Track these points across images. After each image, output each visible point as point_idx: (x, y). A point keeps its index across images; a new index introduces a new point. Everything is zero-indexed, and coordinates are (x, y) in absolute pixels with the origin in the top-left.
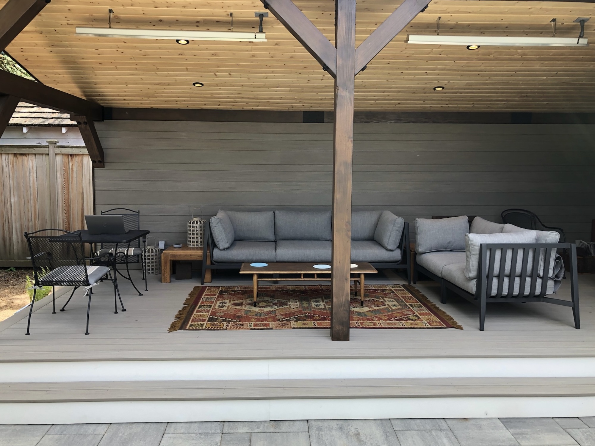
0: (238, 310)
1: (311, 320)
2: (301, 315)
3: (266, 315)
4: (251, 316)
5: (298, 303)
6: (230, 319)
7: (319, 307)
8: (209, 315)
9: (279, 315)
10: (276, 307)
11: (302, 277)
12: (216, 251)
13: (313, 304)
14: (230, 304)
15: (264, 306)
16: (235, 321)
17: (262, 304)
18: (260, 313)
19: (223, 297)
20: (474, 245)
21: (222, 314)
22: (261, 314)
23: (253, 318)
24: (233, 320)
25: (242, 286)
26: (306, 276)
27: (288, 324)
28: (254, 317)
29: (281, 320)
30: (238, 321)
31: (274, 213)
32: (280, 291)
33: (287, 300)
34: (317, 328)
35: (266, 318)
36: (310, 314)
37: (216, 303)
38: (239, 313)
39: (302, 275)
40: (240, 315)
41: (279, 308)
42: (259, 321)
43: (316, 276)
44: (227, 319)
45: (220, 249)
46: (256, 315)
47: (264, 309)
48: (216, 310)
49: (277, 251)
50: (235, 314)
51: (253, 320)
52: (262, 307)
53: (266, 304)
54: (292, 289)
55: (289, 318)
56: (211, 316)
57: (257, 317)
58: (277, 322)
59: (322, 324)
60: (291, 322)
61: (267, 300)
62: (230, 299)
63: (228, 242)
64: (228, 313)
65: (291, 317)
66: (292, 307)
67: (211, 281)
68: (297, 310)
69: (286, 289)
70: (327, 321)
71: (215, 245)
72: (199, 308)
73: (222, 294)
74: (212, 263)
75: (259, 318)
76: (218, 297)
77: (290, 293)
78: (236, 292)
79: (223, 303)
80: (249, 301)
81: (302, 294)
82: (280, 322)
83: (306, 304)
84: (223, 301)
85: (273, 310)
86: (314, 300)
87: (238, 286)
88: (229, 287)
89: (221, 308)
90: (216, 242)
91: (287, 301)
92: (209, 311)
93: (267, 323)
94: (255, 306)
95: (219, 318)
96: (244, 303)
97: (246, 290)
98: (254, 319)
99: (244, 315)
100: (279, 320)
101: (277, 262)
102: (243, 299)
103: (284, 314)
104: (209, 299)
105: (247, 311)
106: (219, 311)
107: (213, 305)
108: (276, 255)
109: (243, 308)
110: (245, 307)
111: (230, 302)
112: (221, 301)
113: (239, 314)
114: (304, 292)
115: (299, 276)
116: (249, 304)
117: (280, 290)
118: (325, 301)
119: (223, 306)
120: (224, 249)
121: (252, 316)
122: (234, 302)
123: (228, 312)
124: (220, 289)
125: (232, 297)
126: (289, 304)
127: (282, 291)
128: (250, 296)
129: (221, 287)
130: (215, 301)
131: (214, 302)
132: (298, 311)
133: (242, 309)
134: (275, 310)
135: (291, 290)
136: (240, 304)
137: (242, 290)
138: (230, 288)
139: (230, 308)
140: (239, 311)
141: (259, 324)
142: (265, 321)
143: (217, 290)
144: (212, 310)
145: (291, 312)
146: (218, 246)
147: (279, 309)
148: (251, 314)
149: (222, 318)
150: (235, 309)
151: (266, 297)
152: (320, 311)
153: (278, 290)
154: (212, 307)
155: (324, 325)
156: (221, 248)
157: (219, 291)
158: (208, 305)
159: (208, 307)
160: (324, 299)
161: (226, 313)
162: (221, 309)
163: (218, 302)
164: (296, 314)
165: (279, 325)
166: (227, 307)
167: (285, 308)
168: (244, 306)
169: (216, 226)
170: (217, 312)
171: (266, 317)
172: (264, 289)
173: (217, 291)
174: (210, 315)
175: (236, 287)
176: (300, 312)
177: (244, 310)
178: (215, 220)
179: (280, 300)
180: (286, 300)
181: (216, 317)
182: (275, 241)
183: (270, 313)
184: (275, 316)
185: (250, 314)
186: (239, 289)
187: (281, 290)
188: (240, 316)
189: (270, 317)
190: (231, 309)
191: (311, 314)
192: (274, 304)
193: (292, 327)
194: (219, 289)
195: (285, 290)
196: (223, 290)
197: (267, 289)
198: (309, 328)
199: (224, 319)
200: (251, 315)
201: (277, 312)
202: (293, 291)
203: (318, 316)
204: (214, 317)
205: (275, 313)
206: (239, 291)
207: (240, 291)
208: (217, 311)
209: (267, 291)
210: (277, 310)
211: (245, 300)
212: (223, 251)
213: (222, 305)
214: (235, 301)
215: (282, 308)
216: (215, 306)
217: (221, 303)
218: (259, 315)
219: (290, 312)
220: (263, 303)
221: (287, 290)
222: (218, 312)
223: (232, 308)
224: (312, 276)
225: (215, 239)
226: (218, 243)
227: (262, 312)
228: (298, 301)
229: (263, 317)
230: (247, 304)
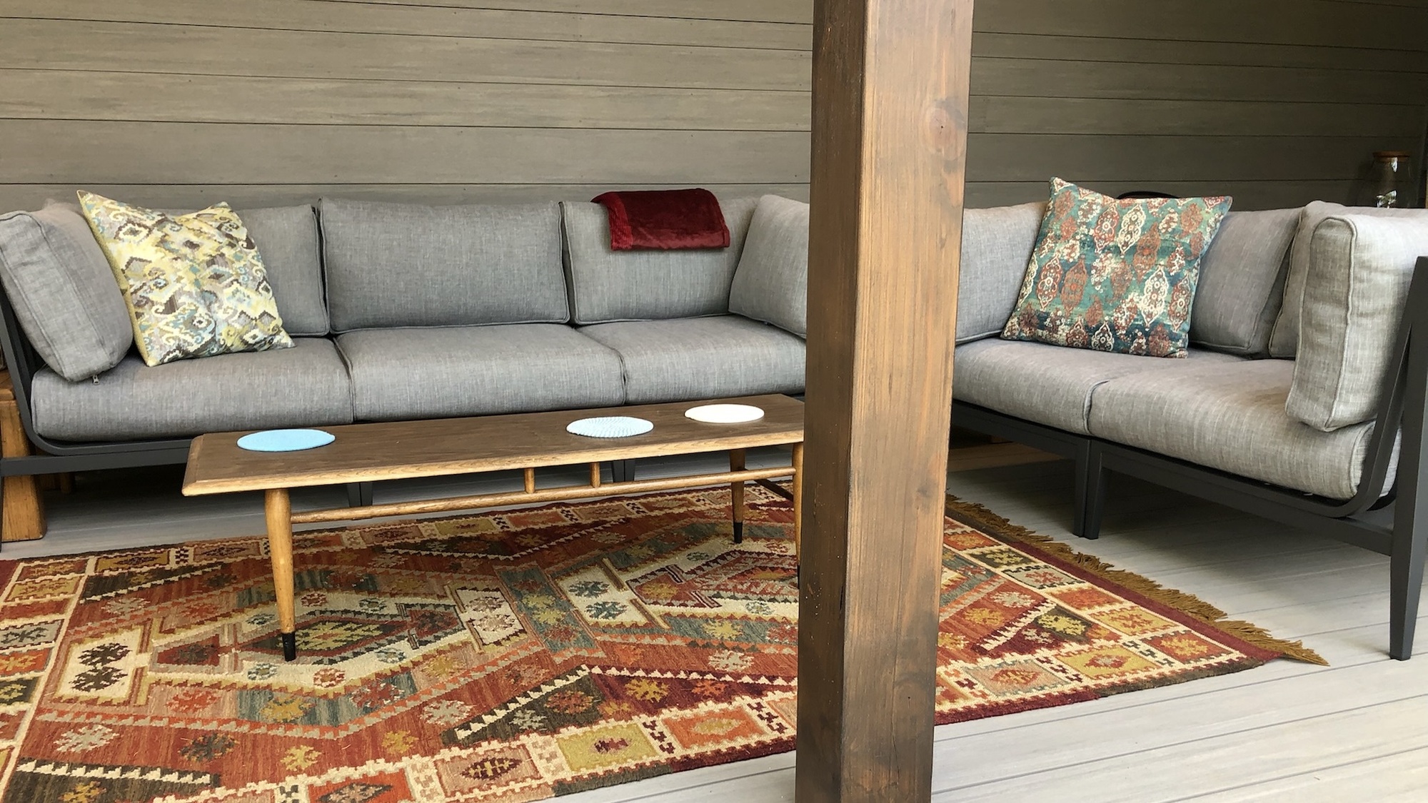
0: (198, 697)
1: (625, 707)
2: (559, 683)
3: (367, 711)
4: (280, 732)
5: (505, 609)
6: (154, 775)
7: (620, 619)
8: (15, 753)
9: (439, 699)
10: (404, 646)
11: (531, 486)
12: (43, 387)
13: (582, 603)
14: (144, 660)
15: (339, 650)
16: (188, 779)
17: (325, 637)
18: (325, 696)
19: (106, 616)
20: (1376, 270)
21: (97, 738)
22: (333, 703)
23: (298, 742)
24: (173, 778)
25: (200, 544)
26: (545, 475)
27: (515, 763)
28: (296, 733)
29: (462, 734)
30: (206, 779)
31: (316, 212)
32: (396, 553)
33: (445, 596)
34: (687, 764)
35: (372, 730)
36: (597, 670)
37: (63, 659)
38: (207, 712)
39: (530, 473)
40: (213, 726)
41: (424, 650)
42: (338, 764)
43: (596, 476)
44: (134, 775)
45: (64, 379)
46: (311, 717)
47: (341, 666)
48: (61, 714)
49: (355, 372)
50: (181, 725)
51: (299, 753)
52: (332, 655)
53: (342, 633)
54: (446, 537)
55: (501, 714)
56: (28, 767)
57: (315, 734)
58: (445, 754)
59: (698, 729)
60: (523, 738)
61: (346, 611)
62: (146, 623)
63: (102, 343)
64: (141, 723)
65: (512, 706)
66: (489, 637)
67: (44, 531)
68: (523, 654)
69: (418, 540)
70: (711, 706)
71: (34, 362)
73: (98, 598)
74: (32, 449)
75: (329, 736)
76: (75, 621)
77: (445, 555)
78: (175, 579)
79: (107, 653)
80: (248, 626)
81: (502, 558)
82: (464, 753)
83: (549, 606)
84: (107, 641)
85: (392, 666)
86: (574, 580)
87: (181, 545)
88: (136, 556)
89: (93, 693)
90: (40, 346)
91: (447, 602)
92: (17, 726)
93: (391, 768)
94: (290, 654)
95: (79, 772)
96: (225, 640)
97: (224, 565)
98: (305, 749)
99: (239, 724)
100: (449, 739)
101: (357, 421)
102: (215, 619)
103: (461, 688)
104: (23, 636)
105: (252, 696)
106: (81, 719)
107: (44, 676)
108: (352, 394)
109: (223, 673)
110: (236, 667)
111: (144, 645)
112: (94, 645)
113: (203, 722)
114: (507, 544)
115: (515, 478)
116: (257, 645)
117: (389, 547)
118: (624, 578)
119: (105, 678)
120: (88, 378)
121: (289, 724)
122: (170, 639)
123: (137, 718)
124: (90, 571)
125: (154, 608)
126: (465, 617)
127: (401, 552)
128: (250, 592)
129: (92, 561)
130: (55, 646)
131: (54, 653)
132: (528, 660)
133: (217, 686)
134: (405, 670)
135: (442, 542)
136: (205, 653)
137: (204, 563)
138: (139, 561)
139: (151, 688)
140: (202, 702)
141: (343, 785)
142: (376, 757)
143: (72, 575)
144: (39, 711)
145: (495, 669)
146: (50, 361)
147: (426, 657)
148: (279, 714)
149: (98, 773)
150: (178, 691)
151: (334, 589)
152: (632, 639)
153: (379, 550)
154: (37, 695)
155: (716, 739)
156: (69, 371)
157: (82, 582)
158: (18, 676)
159: (15, 695)
160: (615, 572)
161: (128, 722)
162: (93, 702)
163: (77, 651)
164: (528, 675)
165: (466, 774)
166: (127, 681)
167: (453, 647)
168: (225, 658)
169: (25, 264)
170: (68, 726)
171: (370, 720)
172: (315, 550)
173: (72, 583)
174: (21, 760)
175: (173, 552)
176: (539, 660)
177: (233, 686)
178: (17, 230)
179: (407, 600)
180: (440, 597)
181: (62, 771)
182: (331, 336)
183: (386, 694)
184: (420, 709)
185: (269, 714)
186: (191, 561)
187: (399, 546)
188: (215, 733)
189: (392, 724)
190: (156, 689)
191: (604, 669)
192: (390, 629)
193: (549, 779)
194: (81, 568)
195: (415, 546)
196: (107, 573)
197: (330, 549)
198: (642, 773)
199: (114, 774)
200: (276, 724)
201: (418, 676)
202: (454, 543)
203: (641, 673)
204: (46, 769)
205: (413, 687)
206: (191, 569)
207: (199, 573)
208: (67, 718)
209: (331, 558)
210: (415, 664)
211: (226, 621)
212: (82, 389)
213: (99, 666)
214: (171, 631)
215: (440, 652)
216: (55, 679)
217: (94, 654)
218: (324, 713)
219: (490, 669)
220: (327, 629)
221: (423, 545)
222: (75, 727)
223: (158, 683)
224: (580, 473)
226: (48, 351)
227: (339, 687)
228: (498, 594)
229: (354, 728)
230: (244, 647)
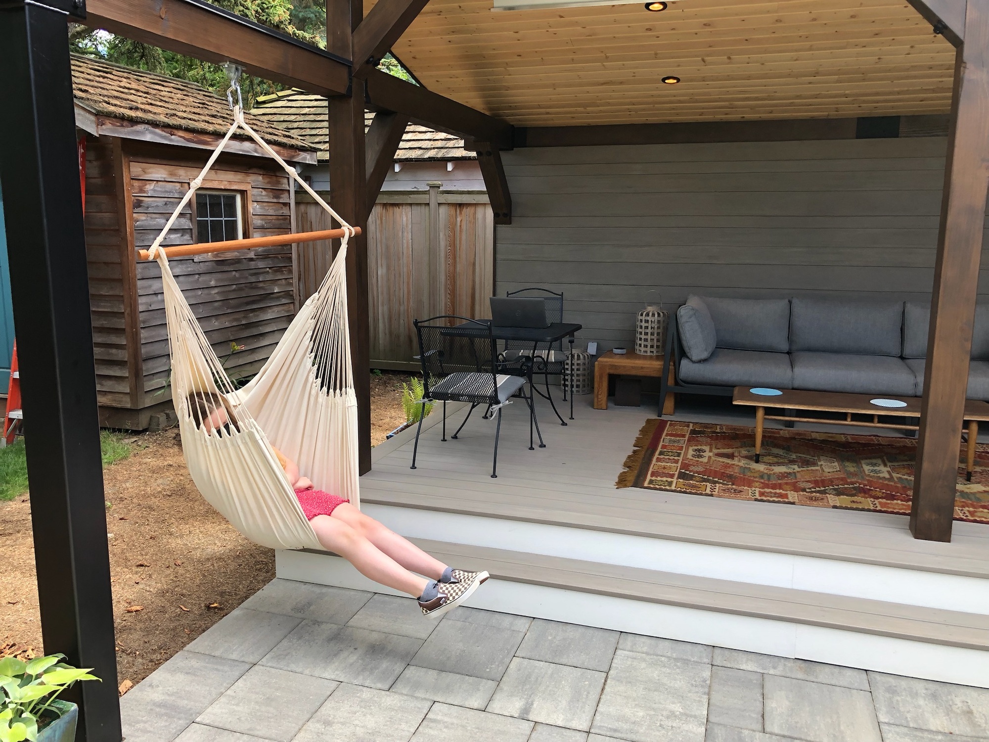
0: (727, 466)
1: (867, 496)
2: (846, 486)
3: (779, 479)
4: (752, 478)
5: (836, 464)
6: (716, 479)
7: (878, 475)
8: (679, 467)
9: (803, 481)
10: (796, 467)
11: (849, 419)
12: (684, 362)
13: (867, 468)
14: (711, 454)
15: (773, 463)
16: (725, 482)
17: (769, 459)
18: (767, 473)
19: (697, 441)
21: (701, 469)
22: (769, 476)
23: (757, 482)
24: (721, 481)
25: (727, 426)
26: (855, 417)
27: (822, 499)
28: (757, 479)
29: (808, 490)
30: (731, 483)
31: (790, 302)
32: (800, 441)
33: (815, 457)
34: (880, 511)
35: (780, 484)
36: (862, 486)
37: (687, 449)
38: (730, 470)
39: (849, 415)
40: (732, 473)
41: (802, 469)
42: (768, 488)
43: (876, 420)
44: (711, 478)
45: (692, 361)
46: (762, 477)
47: (773, 467)
48: (689, 462)
49: (796, 370)
50: (723, 471)
51: (757, 484)
52: (770, 464)
53: (775, 460)
54: (821, 439)
55: (822, 489)
56: (683, 471)
57: (762, 481)
58: (802, 493)
59: (889, 506)
60: (827, 495)
61: (777, 454)
62: (711, 445)
63: (706, 350)
64: (711, 468)
65: (827, 488)
66: (827, 470)
67: (674, 413)
68: (837, 476)
69: (810, 438)
70: (899, 502)
71: (683, 354)
72: (659, 455)
73: (695, 436)
74: (676, 383)
75: (767, 482)
76: (689, 440)
77: (819, 444)
78: (719, 435)
79: (699, 450)
80: (744, 452)
81: (841, 449)
82: (807, 494)
83: (853, 467)
84: (699, 447)
85: (790, 471)
86: (868, 461)
87: (721, 425)
88: (706, 426)
89: (697, 459)
90: (686, 349)
91: (815, 458)
92: (678, 462)
93: (784, 492)
94: (757, 461)
95: (696, 475)
96: (736, 454)
97: (736, 434)
98: (759, 483)
99: (739, 474)
100: (804, 490)
101: (793, 389)
102: (733, 448)
103: (812, 480)
104: (674, 442)
105: (744, 469)
106: (695, 464)
107: (683, 452)
108: (793, 379)
109: (735, 462)
110: (739, 461)
111: (711, 451)
112: (696, 448)
113: (729, 471)
114: (846, 445)
115: (843, 416)
116: (746, 457)
117: (798, 438)
118: (889, 464)
119: (701, 456)
120: (700, 362)
121: (755, 477)
122: (718, 450)
123: (710, 467)
124: (691, 427)
125: (713, 441)
126: (819, 463)
127: (802, 441)
128: (745, 443)
129: (691, 425)
130: (684, 446)
131: (684, 447)
132: (838, 479)
133: (734, 464)
134: (794, 473)
135: (819, 440)
136: (731, 456)
137: (730, 432)
138: (707, 428)
139: (713, 462)
140: (729, 467)
141: (769, 492)
142: (780, 489)
143: (686, 428)
144: (683, 460)
145: (825, 478)
146: (689, 355)
147: (802, 471)
148: (752, 475)
149: (701, 476)
150: (721, 463)
151: (774, 447)
152: (881, 481)
153: (794, 439)
154: (682, 455)
155: (895, 509)
156: (694, 358)
157: (689, 430)
158: (675, 451)
159: (675, 455)
160: (886, 461)
161: (708, 467)
162: (698, 461)
163: (691, 449)
164: (836, 482)
165: (807, 498)
166: (707, 458)
167: (812, 470)
168: (736, 459)
169: (687, 322)
170: (692, 465)
171: (780, 482)
172: (769, 435)
173: (686, 430)
174: (680, 469)
175: (718, 427)
176: (842, 479)
177: (738, 465)
178: (687, 311)
179: (799, 455)
180: (812, 456)
181: (692, 473)
182: (789, 353)
183: (786, 477)
184: (797, 482)
185: (749, 474)
186: (724, 430)
187: (801, 439)
188: (733, 475)
189: (786, 484)
190: (715, 462)
191: (864, 486)
192: (792, 462)
193: (832, 504)
194: (688, 426)
195: (808, 440)
196: (697, 429)
197: (775, 435)
198: (863, 510)
199: (706, 477)
200: (751, 477)
201: (798, 475)
202: (824, 441)
203: (878, 490)
204: (688, 472)
205: (796, 477)
206: (724, 433)
207: (727, 434)
208: (691, 463)
209: (775, 438)
210: (798, 472)
211: (737, 449)
212: (697, 365)
213: (698, 453)
214: (719, 449)
215: (807, 470)
216: (686, 453)
217: (696, 450)
218: (766, 477)
219: (823, 478)
220: (770, 457)
221: (811, 440)
222: (694, 466)
223: (716, 460)
224: (870, 418)
225: (685, 343)
226: (688, 351)
227: (772, 472)
228: (835, 459)
229: (774, 482)
230: (742, 457)
